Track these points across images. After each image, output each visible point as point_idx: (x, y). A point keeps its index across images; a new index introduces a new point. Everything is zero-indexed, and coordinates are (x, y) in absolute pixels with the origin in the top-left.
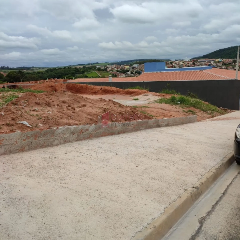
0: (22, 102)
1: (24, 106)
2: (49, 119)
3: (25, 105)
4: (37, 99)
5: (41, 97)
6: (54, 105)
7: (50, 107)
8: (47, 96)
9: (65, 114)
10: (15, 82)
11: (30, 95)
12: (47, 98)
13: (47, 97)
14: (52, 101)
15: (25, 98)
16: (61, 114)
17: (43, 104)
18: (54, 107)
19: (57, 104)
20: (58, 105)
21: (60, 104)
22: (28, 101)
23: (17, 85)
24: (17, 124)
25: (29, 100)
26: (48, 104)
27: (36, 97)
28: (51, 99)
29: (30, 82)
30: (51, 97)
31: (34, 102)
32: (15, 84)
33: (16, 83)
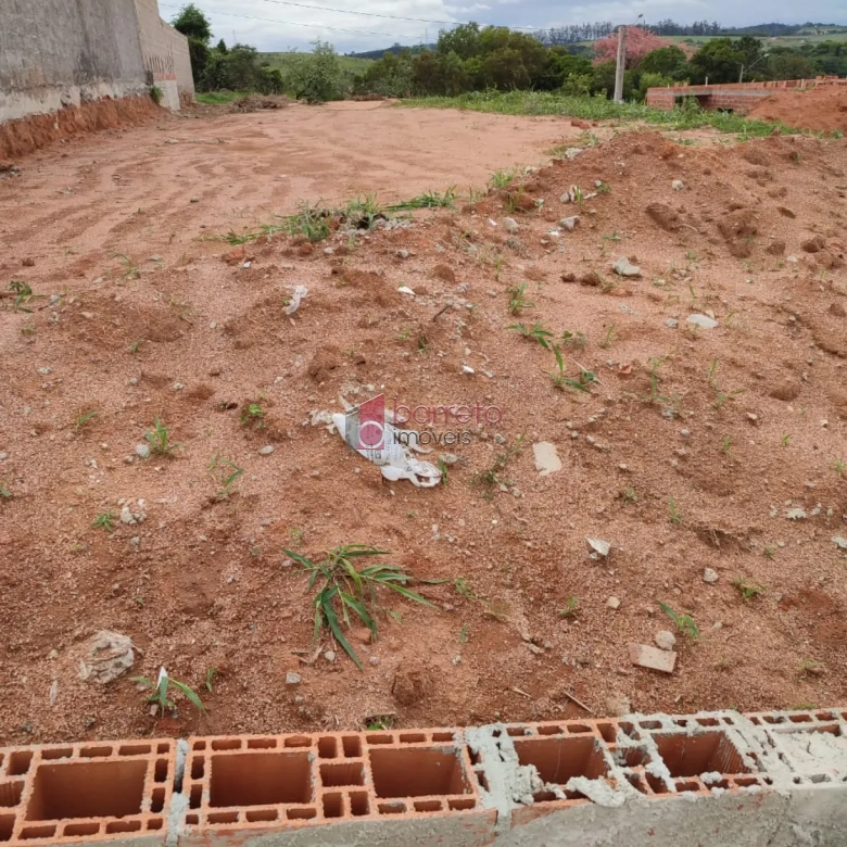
0: (565, 197)
1: (566, 229)
2: (651, 405)
3: (569, 222)
4: (676, 183)
5: (707, 173)
6: (777, 249)
7: (742, 255)
8: (754, 168)
9: (834, 353)
10: (709, 83)
11: (637, 151)
12: (752, 182)
13: (754, 175)
14: (784, 212)
15: (596, 170)
16: (801, 350)
17: (706, 226)
18: (773, 260)
19: (808, 237)
20: (810, 248)
21: (829, 242)
22: (604, 194)
23: (714, 93)
24: (310, 431)
25: (616, 189)
26: (739, 232)
27: (674, 167)
28: (783, 192)
29: (769, 83)
30: (787, 175)
31: (646, 200)
32: (708, 88)
33: (711, 86)
